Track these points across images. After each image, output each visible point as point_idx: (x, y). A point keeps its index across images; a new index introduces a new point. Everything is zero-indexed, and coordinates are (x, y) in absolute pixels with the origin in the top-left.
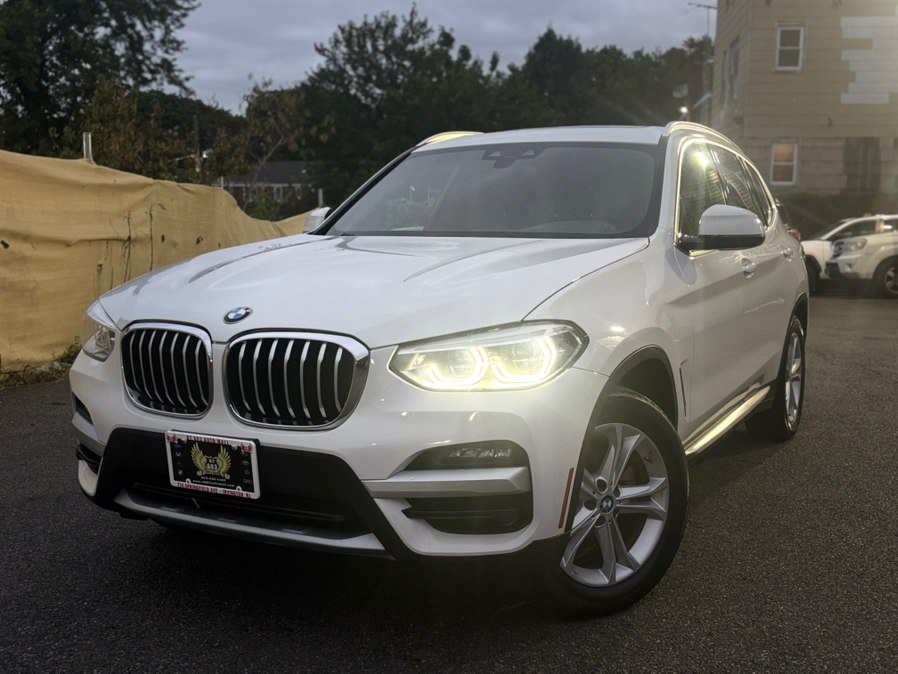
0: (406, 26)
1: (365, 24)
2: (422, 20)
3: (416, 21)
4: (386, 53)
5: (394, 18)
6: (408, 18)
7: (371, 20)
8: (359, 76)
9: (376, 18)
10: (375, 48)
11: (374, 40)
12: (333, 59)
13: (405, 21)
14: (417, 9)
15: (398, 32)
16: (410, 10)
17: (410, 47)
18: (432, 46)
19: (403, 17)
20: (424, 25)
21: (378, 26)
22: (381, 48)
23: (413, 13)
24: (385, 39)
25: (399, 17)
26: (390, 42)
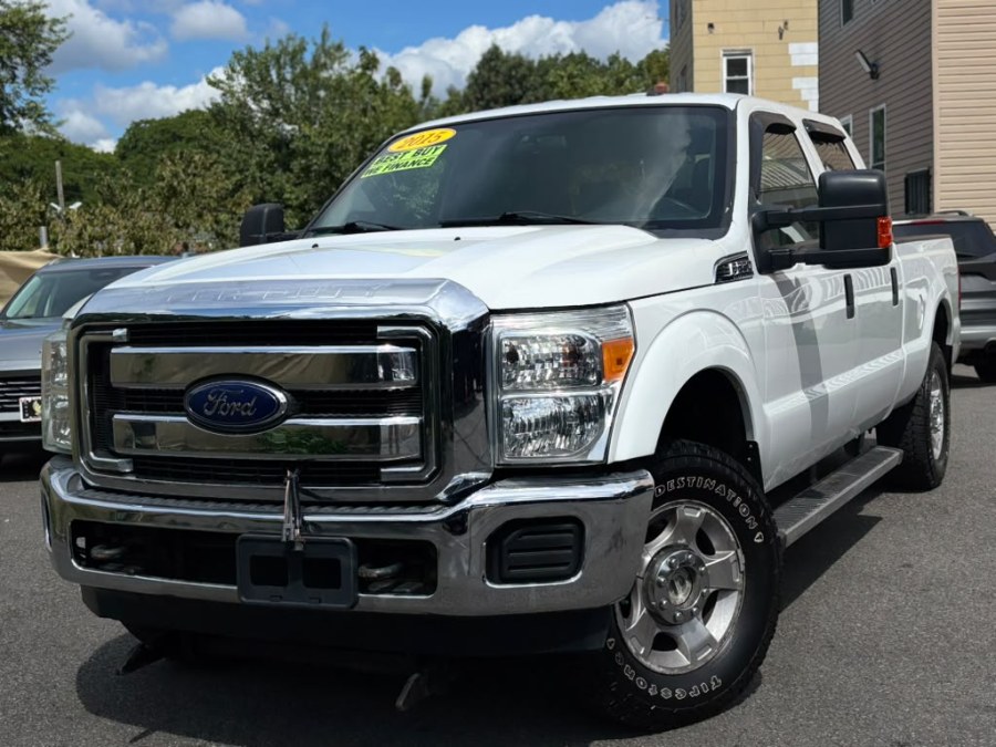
0: (317, 50)
1: (267, 48)
2: (337, 42)
3: (328, 44)
4: (294, 82)
5: (303, 40)
6: (319, 41)
7: (274, 45)
8: (263, 110)
9: (280, 42)
10: (281, 78)
11: (280, 68)
12: (229, 93)
13: (315, 44)
14: (329, 30)
15: (308, 58)
16: (321, 31)
17: (324, 74)
18: (352, 72)
19: (313, 39)
20: (339, 48)
21: (284, 50)
22: (289, 76)
23: (324, 35)
24: (293, 67)
25: (308, 39)
26: (298, 70)
